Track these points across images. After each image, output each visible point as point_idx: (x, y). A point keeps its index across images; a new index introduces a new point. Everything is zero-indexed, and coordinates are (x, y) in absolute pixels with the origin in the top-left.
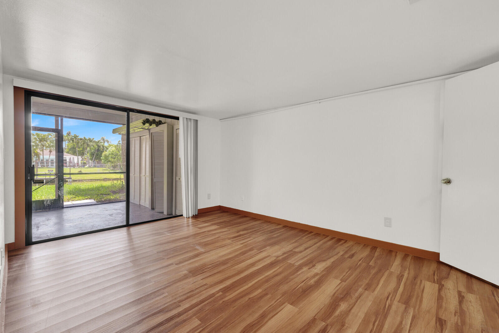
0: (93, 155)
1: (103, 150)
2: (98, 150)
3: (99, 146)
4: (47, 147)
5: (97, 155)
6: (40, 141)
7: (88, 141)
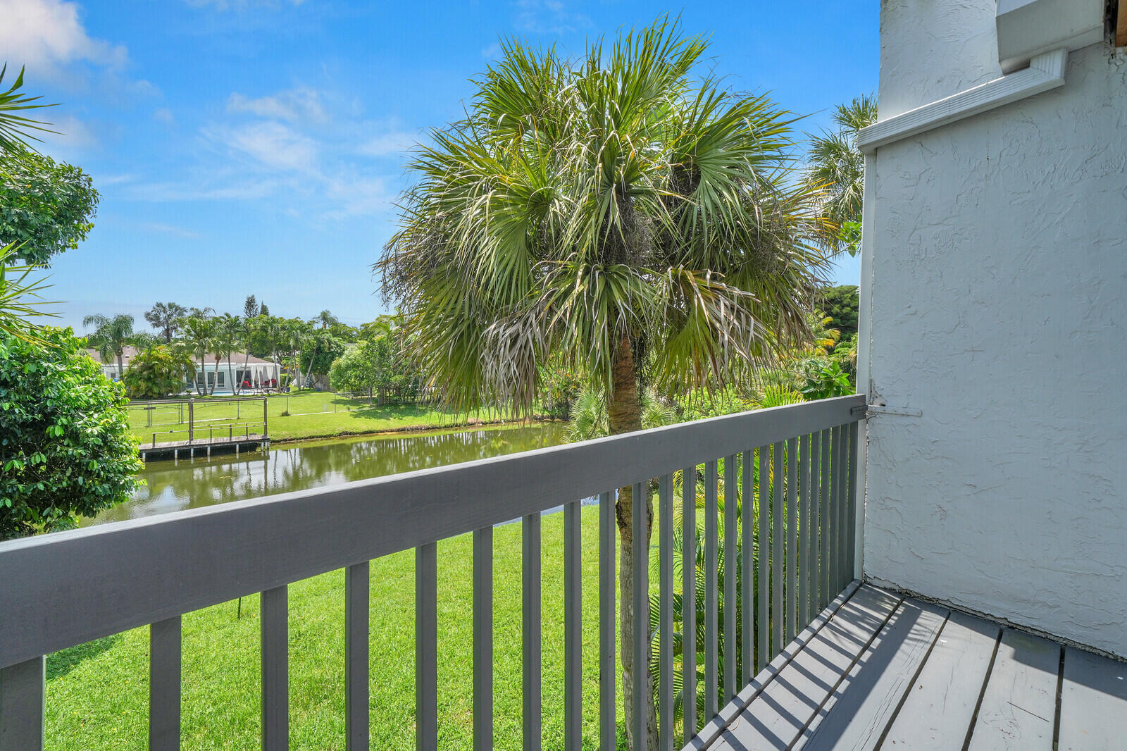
0: (309, 360)
1: (329, 349)
2: (319, 350)
3: (320, 342)
4: (210, 349)
5: (317, 361)
6: (198, 336)
7: (299, 331)
